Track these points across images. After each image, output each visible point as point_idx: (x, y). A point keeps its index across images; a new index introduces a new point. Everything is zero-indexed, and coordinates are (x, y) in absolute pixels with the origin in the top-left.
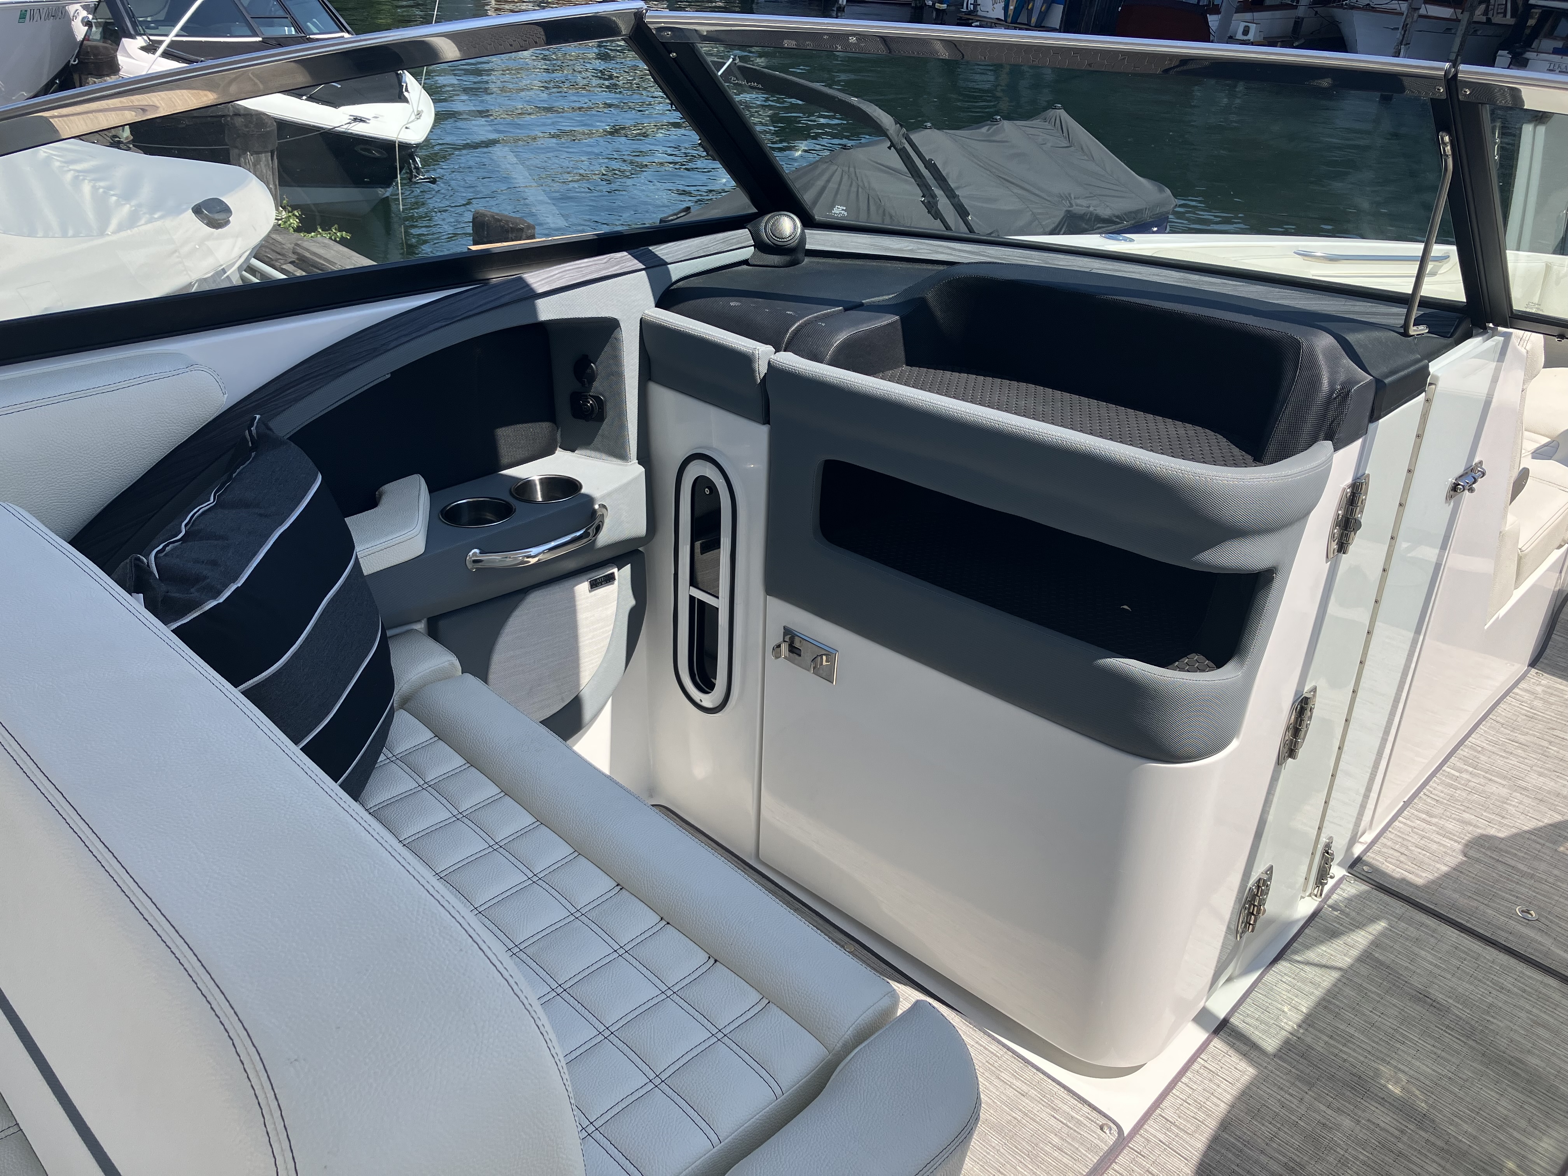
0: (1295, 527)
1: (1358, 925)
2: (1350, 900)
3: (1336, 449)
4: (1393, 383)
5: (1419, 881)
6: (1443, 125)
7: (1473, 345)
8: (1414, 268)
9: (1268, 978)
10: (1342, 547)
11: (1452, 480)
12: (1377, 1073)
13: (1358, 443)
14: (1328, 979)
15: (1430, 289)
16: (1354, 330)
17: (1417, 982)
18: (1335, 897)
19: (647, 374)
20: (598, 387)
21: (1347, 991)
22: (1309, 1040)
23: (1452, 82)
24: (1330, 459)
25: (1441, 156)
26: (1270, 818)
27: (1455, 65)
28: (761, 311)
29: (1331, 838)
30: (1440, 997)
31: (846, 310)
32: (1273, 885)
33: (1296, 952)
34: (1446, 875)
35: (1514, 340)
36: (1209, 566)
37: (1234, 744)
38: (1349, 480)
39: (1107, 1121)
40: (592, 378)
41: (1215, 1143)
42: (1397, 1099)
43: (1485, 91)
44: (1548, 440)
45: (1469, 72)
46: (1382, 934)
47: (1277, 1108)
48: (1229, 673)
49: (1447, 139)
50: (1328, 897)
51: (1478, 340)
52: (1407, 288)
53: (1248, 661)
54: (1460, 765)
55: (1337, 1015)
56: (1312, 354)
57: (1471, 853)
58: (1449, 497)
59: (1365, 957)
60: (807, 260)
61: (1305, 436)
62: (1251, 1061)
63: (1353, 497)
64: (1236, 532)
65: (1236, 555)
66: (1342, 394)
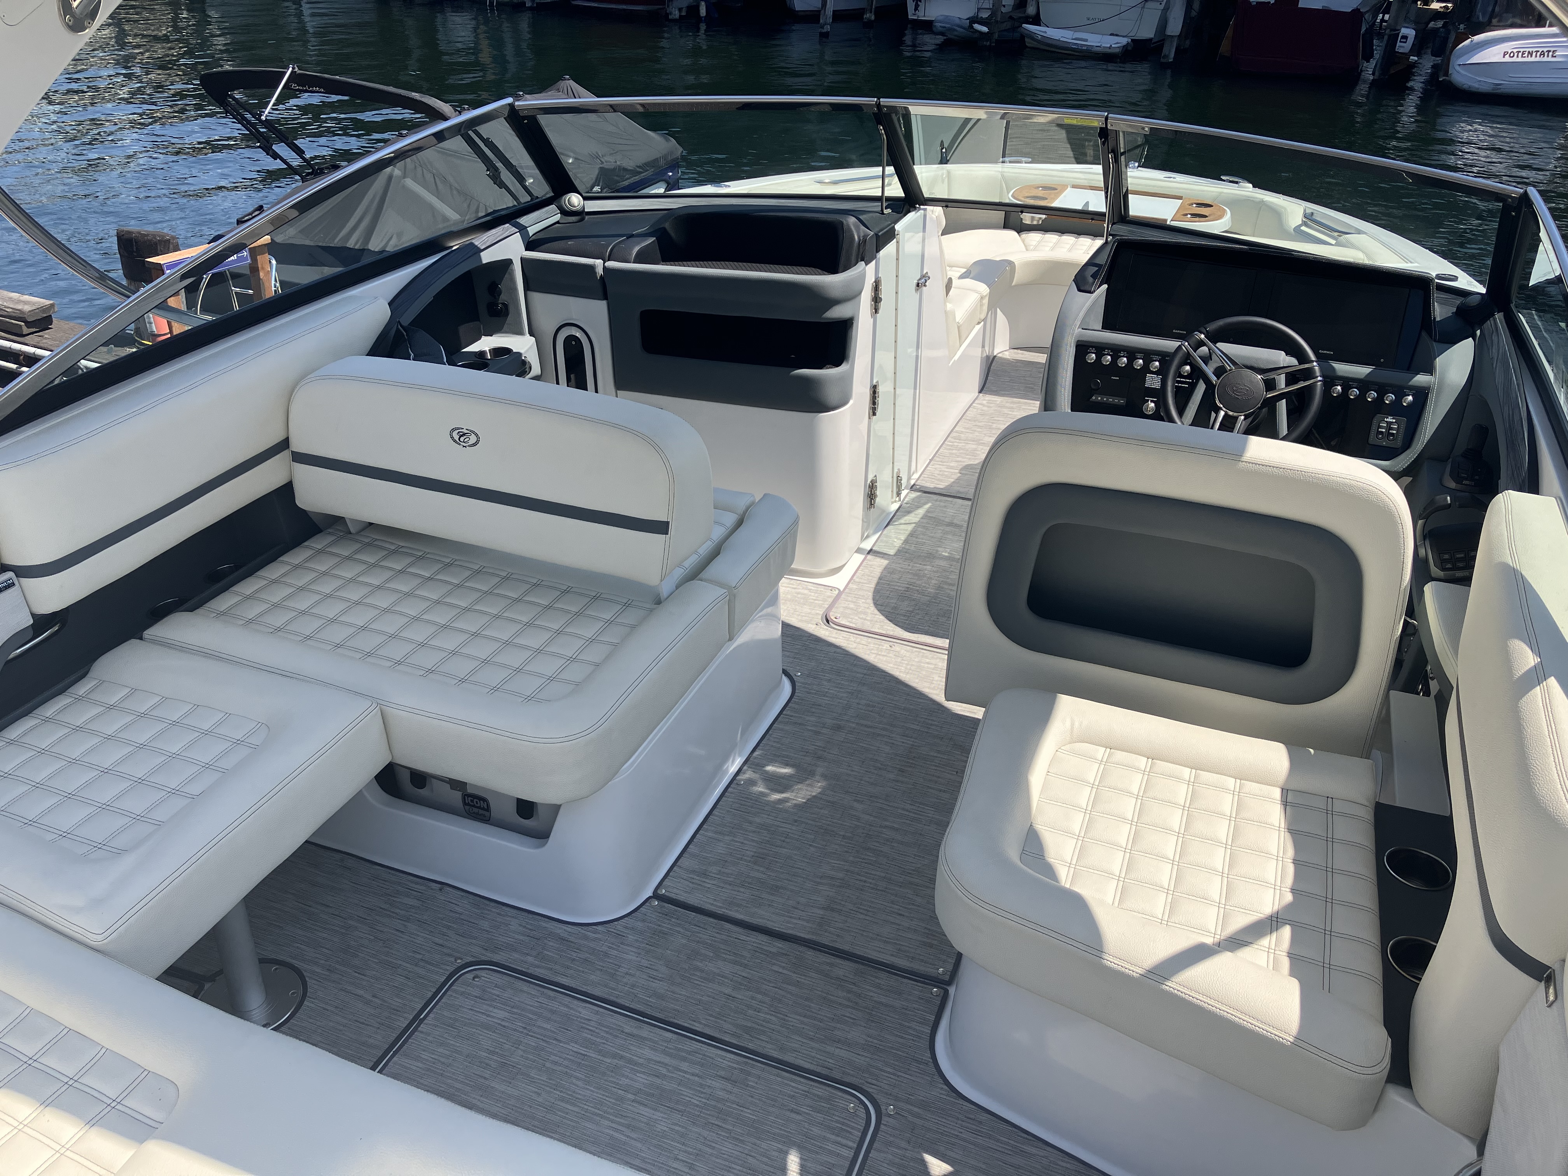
0: (857, 299)
1: (918, 507)
2: (913, 499)
3: (866, 265)
4: (882, 234)
5: (941, 487)
6: (879, 123)
7: (911, 216)
8: (879, 183)
9: (884, 533)
10: (876, 310)
11: (916, 281)
12: (937, 551)
13: (874, 262)
14: (910, 528)
15: (888, 193)
16: (862, 214)
17: (947, 520)
18: (906, 499)
19: (527, 288)
20: (503, 298)
21: (920, 529)
22: (907, 547)
23: (878, 105)
24: (865, 269)
25: (881, 135)
26: (871, 453)
27: (879, 99)
28: (588, 244)
29: (899, 469)
30: (958, 523)
31: (628, 238)
32: (878, 484)
33: (895, 521)
34: (953, 482)
35: (929, 213)
36: (830, 319)
37: (851, 402)
38: (874, 280)
39: (832, 588)
40: (500, 293)
41: (878, 584)
42: (946, 557)
43: (893, 109)
44: (965, 270)
45: (884, 101)
46: (930, 508)
47: (899, 569)
48: (844, 367)
49: (881, 128)
50: (904, 500)
51: (914, 213)
52: (878, 193)
53: (850, 362)
54: (953, 440)
55: (917, 538)
56: (848, 225)
57: (963, 472)
58: (917, 290)
59: (925, 517)
60: (587, 217)
61: (853, 261)
62: (886, 559)
63: (877, 287)
64: (836, 302)
65: (837, 313)
66: (864, 241)
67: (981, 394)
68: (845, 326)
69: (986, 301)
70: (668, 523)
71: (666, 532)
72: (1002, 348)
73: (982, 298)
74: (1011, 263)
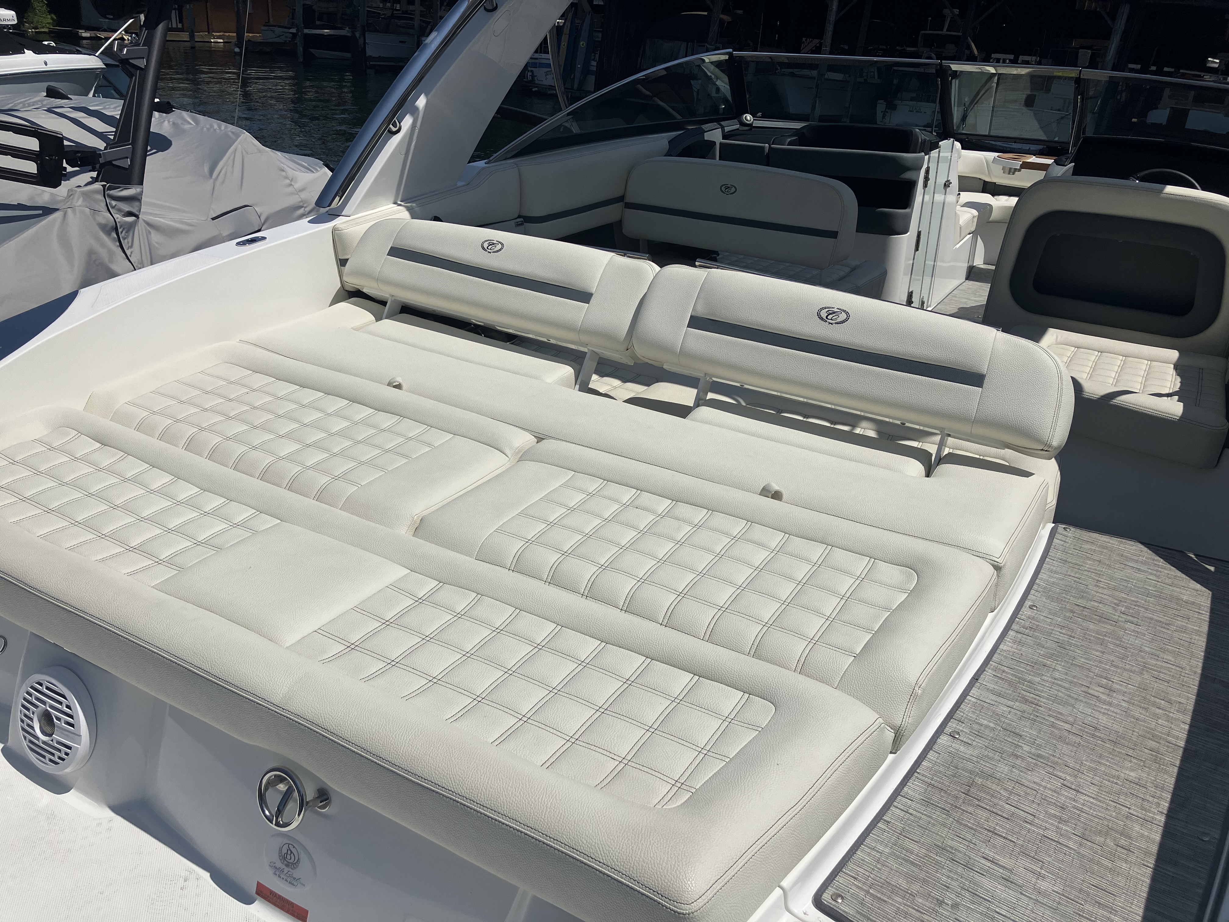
0: (918, 173)
3: (924, 155)
4: (932, 144)
10: (926, 185)
11: (944, 182)
13: (928, 156)
24: (923, 157)
26: (912, 275)
36: (905, 178)
37: (908, 233)
38: (927, 166)
58: (944, 188)
61: (918, 150)
63: (927, 171)
64: (908, 169)
65: (908, 175)
66: (924, 142)
67: (967, 281)
68: (911, 185)
69: (976, 220)
70: (838, 232)
71: (836, 238)
72: (979, 262)
73: (974, 217)
74: (991, 206)
